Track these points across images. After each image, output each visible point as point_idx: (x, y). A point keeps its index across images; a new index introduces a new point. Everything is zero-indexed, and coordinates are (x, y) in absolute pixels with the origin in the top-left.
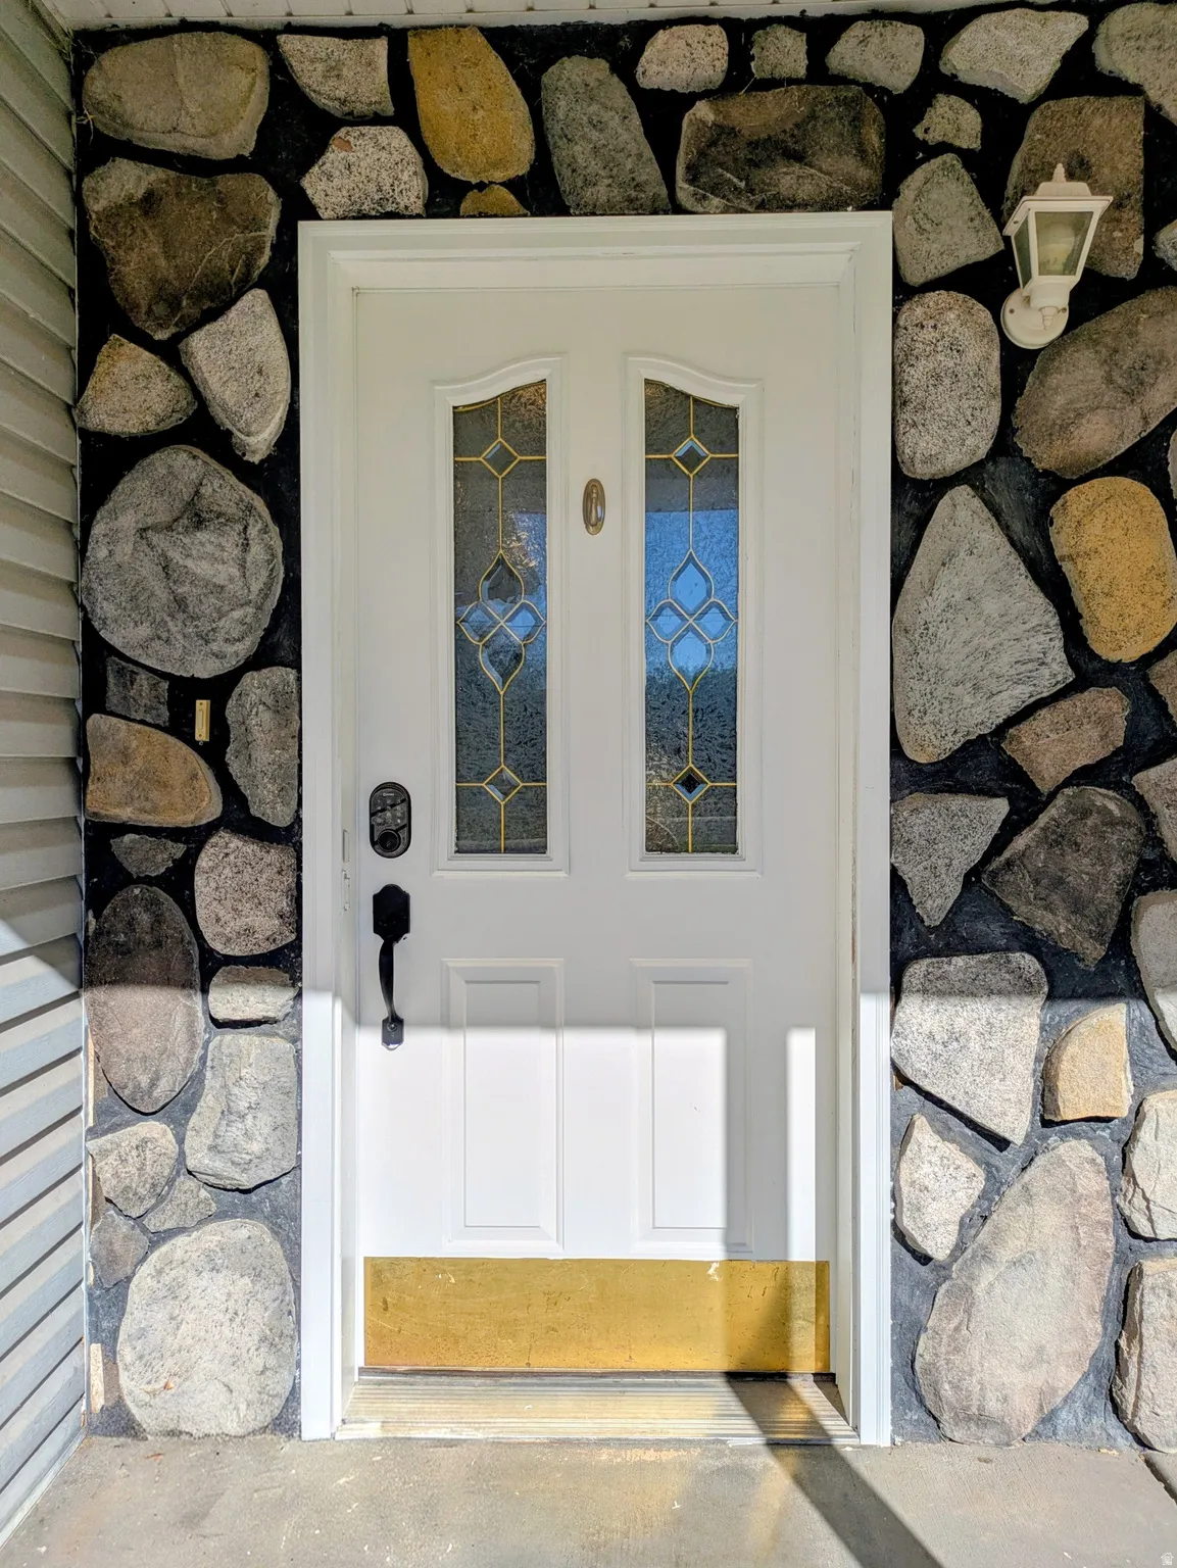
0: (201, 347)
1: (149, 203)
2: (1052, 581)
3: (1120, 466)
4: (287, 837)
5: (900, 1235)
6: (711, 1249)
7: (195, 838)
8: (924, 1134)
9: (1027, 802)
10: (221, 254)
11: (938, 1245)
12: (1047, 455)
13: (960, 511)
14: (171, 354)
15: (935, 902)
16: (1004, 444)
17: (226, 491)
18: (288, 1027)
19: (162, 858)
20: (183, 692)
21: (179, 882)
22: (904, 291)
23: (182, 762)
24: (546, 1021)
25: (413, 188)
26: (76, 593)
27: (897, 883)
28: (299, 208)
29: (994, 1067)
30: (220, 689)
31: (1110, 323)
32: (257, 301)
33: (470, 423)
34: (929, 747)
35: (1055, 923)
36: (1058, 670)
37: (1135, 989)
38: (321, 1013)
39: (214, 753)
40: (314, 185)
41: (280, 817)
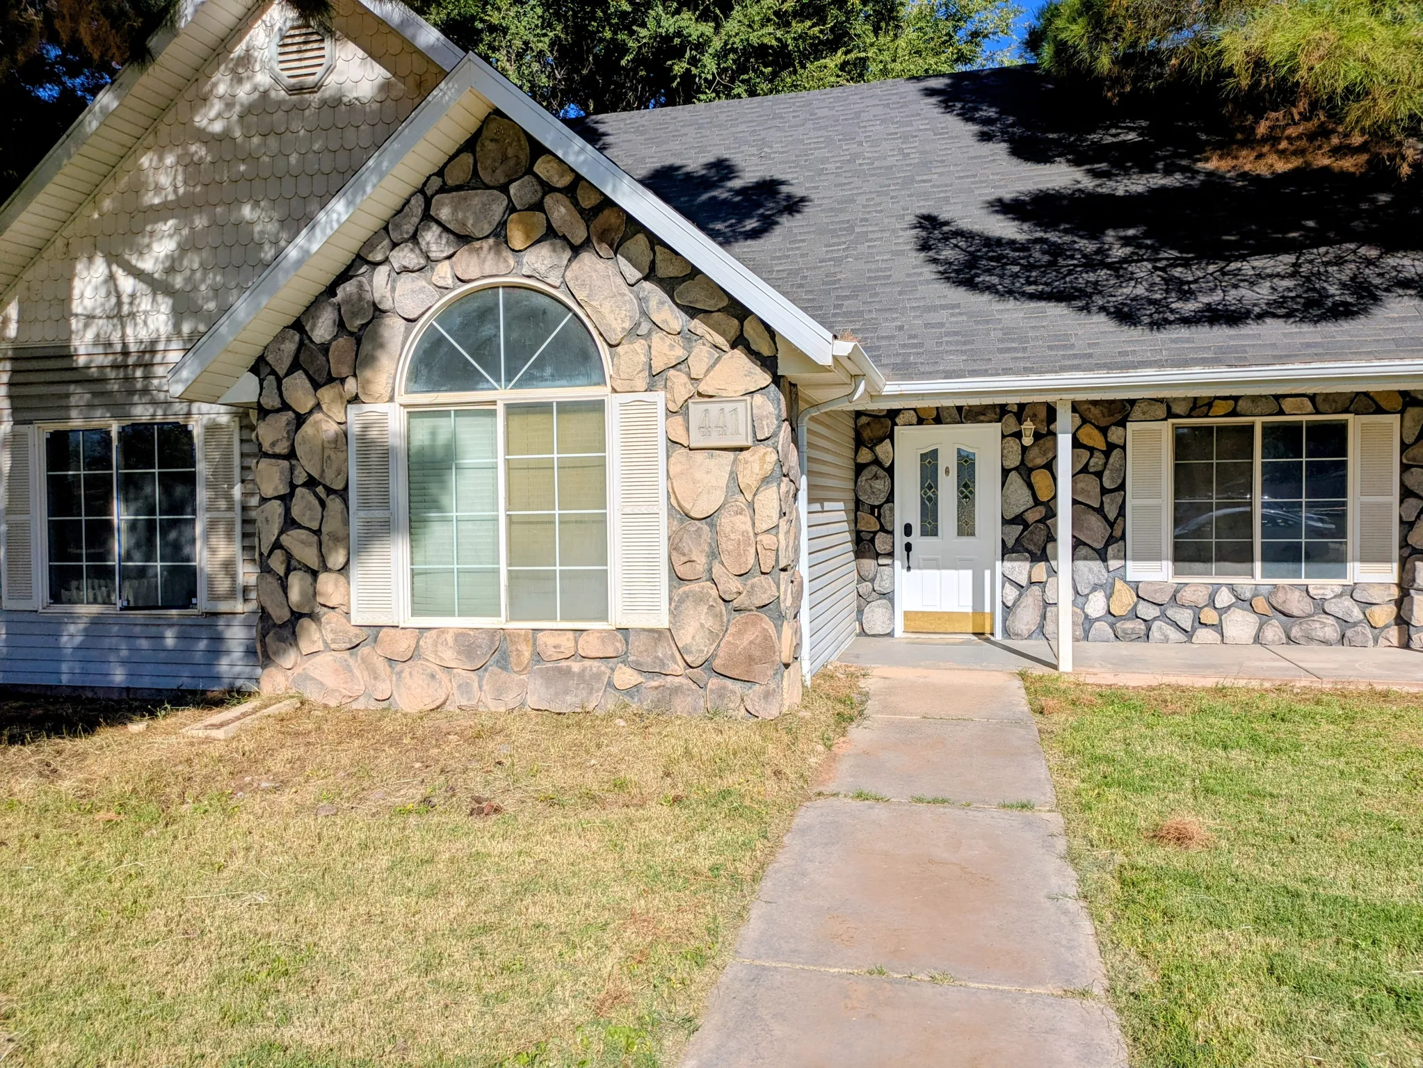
0: (878, 449)
1: (868, 424)
2: (1030, 486)
3: (1044, 467)
4: (892, 533)
5: (1004, 603)
6: (970, 610)
7: (875, 533)
8: (1007, 585)
9: (1026, 526)
10: (880, 433)
11: (1009, 604)
12: (1030, 465)
13: (1013, 476)
14: (871, 449)
15: (1010, 544)
16: (1022, 462)
17: (882, 473)
18: (892, 565)
19: (869, 537)
20: (873, 507)
21: (872, 541)
22: (1003, 436)
23: (873, 520)
24: (938, 568)
25: (915, 420)
26: (855, 491)
27: (1003, 541)
28: (895, 424)
29: (1020, 573)
30: (880, 507)
31: (1041, 442)
32: (888, 441)
33: (923, 456)
34: (1009, 516)
35: (1031, 547)
36: (1031, 503)
37: (1047, 560)
38: (898, 564)
39: (878, 518)
40: (897, 420)
41: (890, 529)
